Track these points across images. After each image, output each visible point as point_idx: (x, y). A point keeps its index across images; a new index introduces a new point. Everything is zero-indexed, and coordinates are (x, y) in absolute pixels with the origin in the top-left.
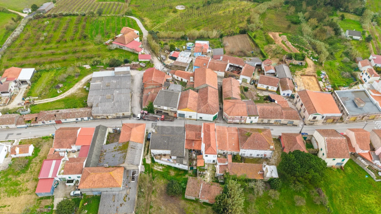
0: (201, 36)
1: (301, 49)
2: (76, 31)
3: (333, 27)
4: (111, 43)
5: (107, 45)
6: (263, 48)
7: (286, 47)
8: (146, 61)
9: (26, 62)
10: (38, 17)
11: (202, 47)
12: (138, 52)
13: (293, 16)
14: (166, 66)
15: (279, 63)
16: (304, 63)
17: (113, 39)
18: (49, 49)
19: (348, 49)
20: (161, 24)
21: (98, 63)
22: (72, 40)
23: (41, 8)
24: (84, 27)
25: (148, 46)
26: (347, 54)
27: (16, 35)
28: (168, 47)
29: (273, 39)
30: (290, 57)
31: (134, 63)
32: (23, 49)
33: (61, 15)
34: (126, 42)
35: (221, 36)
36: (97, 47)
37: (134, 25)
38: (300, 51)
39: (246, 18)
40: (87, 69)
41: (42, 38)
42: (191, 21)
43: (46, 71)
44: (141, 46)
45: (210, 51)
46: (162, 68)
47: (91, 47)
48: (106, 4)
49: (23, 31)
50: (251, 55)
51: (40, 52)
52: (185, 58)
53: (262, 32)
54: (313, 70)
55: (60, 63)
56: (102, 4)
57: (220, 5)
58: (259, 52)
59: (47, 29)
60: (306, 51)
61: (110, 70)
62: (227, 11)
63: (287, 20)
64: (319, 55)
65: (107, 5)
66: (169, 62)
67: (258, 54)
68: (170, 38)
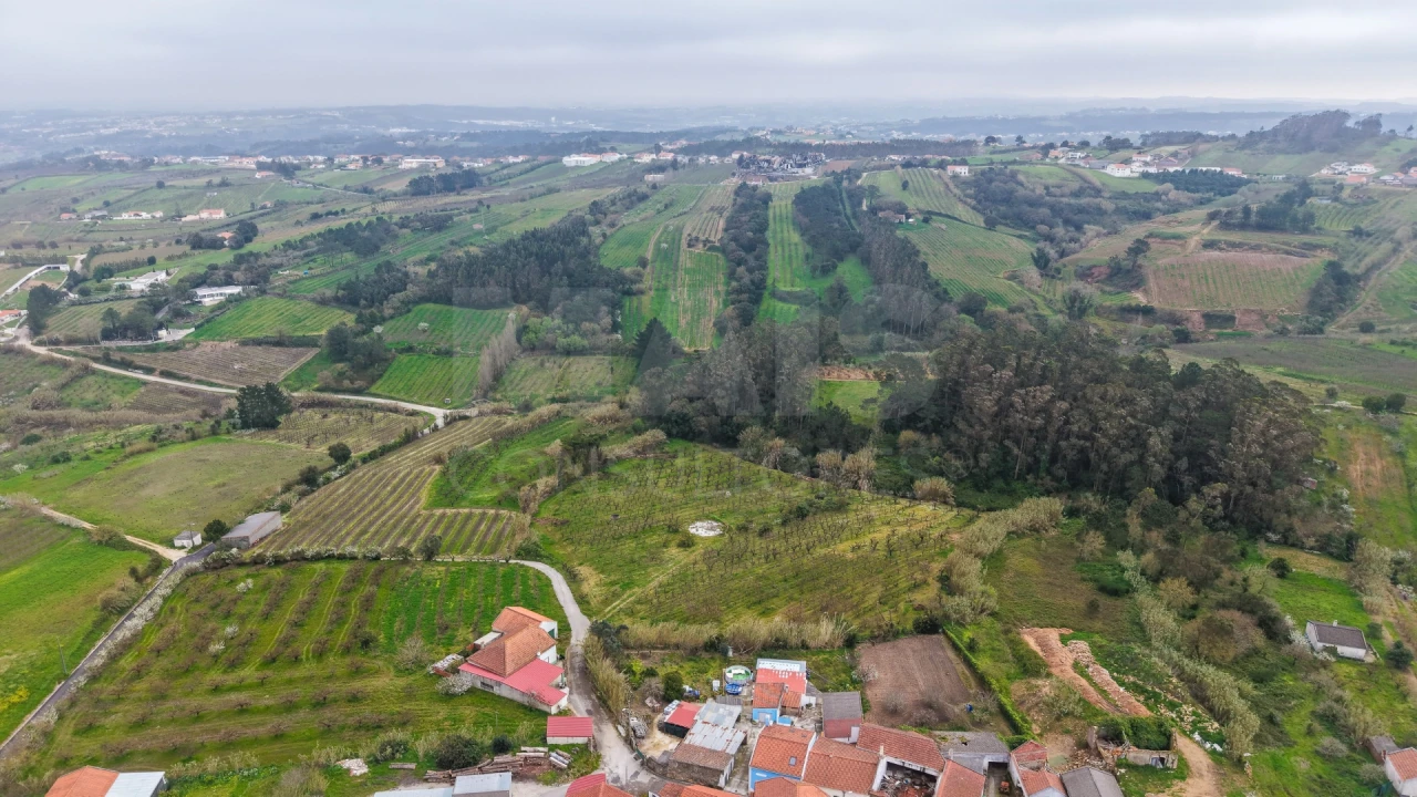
0: (777, 640)
1: (1152, 699)
2: (339, 620)
3: (1252, 612)
4: (454, 670)
5: (439, 675)
6: (1008, 694)
7: (1091, 689)
8: (573, 745)
9: (136, 740)
10: (220, 565)
11: (780, 687)
12: (549, 705)
13: (1099, 565)
14: (648, 764)
15: (1075, 757)
16: (1171, 760)
17: (466, 655)
18: (232, 689)
19: (1329, 703)
20: (636, 589)
21: (400, 749)
22: (320, 654)
23: (238, 533)
24: (367, 604)
25: (587, 679)
26: (1330, 721)
27: (128, 634)
28: (656, 684)
29: (1041, 654)
30: (1113, 736)
31: (529, 751)
32: (141, 687)
33: (300, 558)
34: (509, 669)
35: (851, 642)
36: (401, 682)
37: (541, 600)
38: (1147, 705)
39: (937, 567)
40: (355, 777)
41: (216, 647)
42: (742, 577)
43: (203, 783)
44: (559, 679)
45: (813, 700)
46: (631, 773)
47: (384, 682)
48: (456, 515)
49: (157, 616)
50: (967, 719)
51: (194, 702)
52: (718, 731)
53: (999, 626)
54: (1213, 788)
55: (260, 750)
56: (443, 515)
57: (840, 520)
58: (994, 708)
59: (241, 609)
60: (1172, 706)
61: (438, 781)
62: (866, 540)
63: (1084, 580)
64: (1222, 725)
65: (459, 518)
66: (660, 745)
67: (991, 714)
68: (666, 646)
